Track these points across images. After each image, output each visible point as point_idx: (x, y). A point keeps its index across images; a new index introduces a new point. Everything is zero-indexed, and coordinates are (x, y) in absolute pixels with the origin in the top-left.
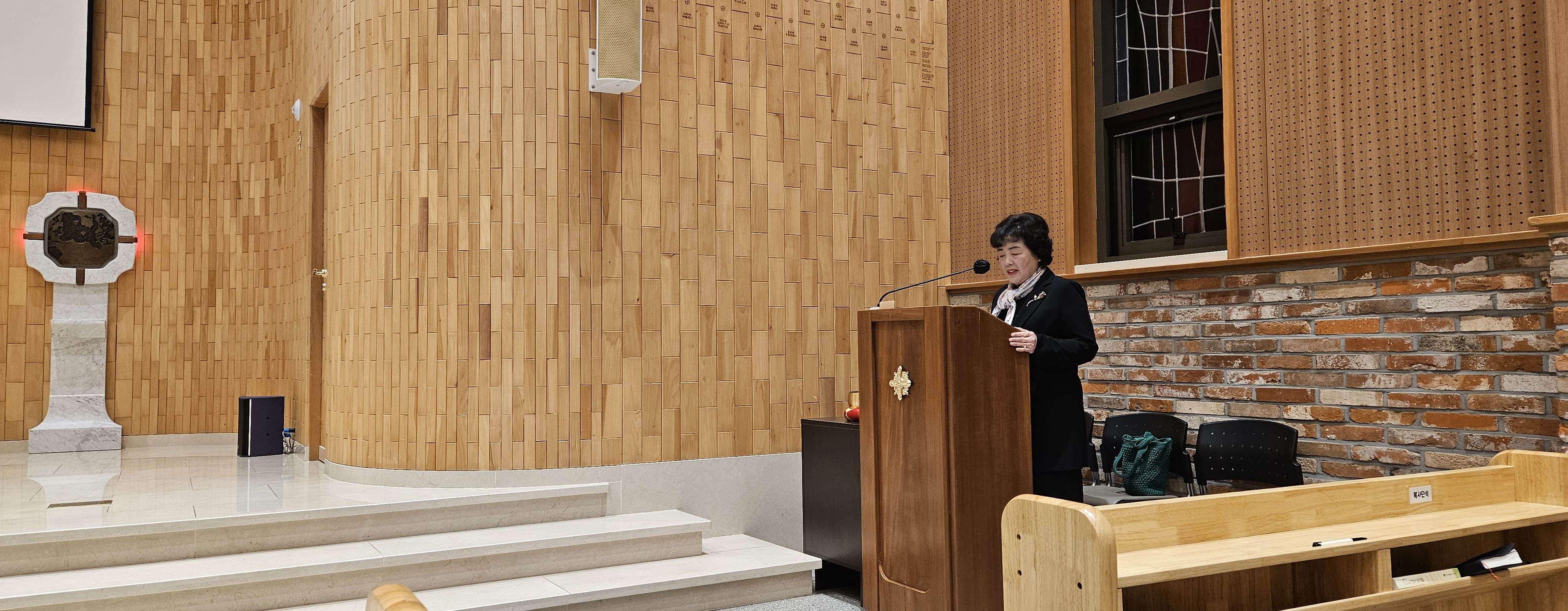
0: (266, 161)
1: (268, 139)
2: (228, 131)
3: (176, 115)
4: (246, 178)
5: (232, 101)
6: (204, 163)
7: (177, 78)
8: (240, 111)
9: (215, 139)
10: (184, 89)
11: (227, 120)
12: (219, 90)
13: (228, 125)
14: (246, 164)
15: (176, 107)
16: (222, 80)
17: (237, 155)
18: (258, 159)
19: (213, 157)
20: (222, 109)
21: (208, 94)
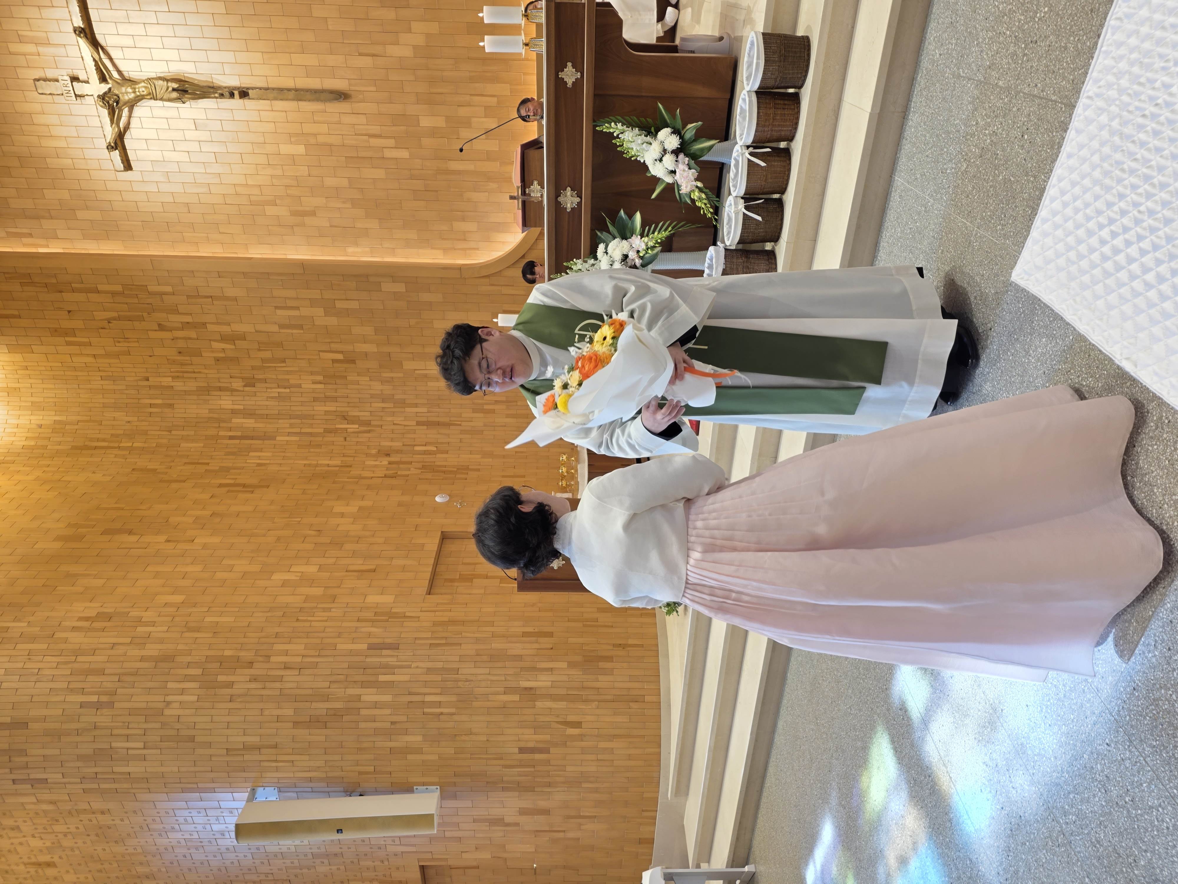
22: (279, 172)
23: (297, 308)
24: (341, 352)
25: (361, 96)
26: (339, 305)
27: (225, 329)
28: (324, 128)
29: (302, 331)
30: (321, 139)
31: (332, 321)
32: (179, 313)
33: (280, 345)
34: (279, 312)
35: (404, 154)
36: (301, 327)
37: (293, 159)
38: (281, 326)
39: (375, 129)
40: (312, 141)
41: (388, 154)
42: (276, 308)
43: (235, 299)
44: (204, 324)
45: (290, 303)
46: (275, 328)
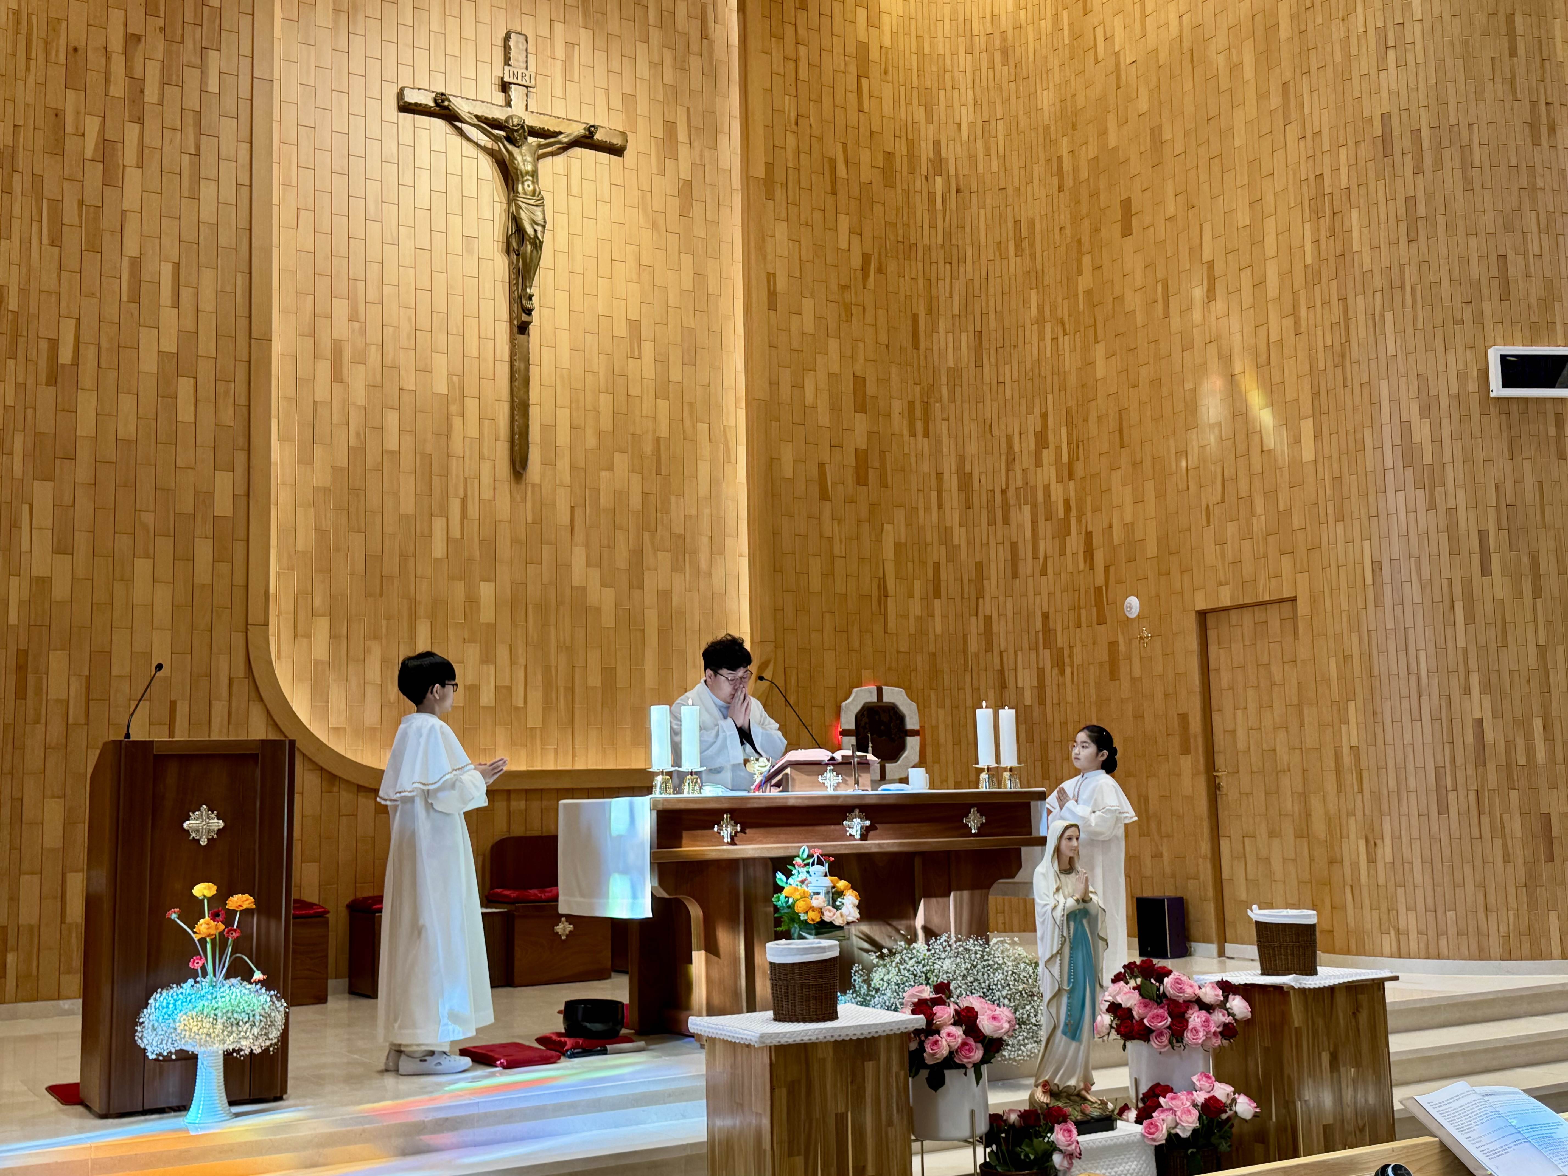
0: (1037, 650)
1: (1039, 625)
2: (988, 620)
3: (937, 602)
4: (1012, 666)
5: (991, 587)
6: (965, 652)
7: (937, 566)
8: (1001, 598)
9: (975, 627)
10: (943, 577)
11: (988, 607)
12: (976, 576)
13: (988, 613)
14: (1011, 652)
15: (937, 594)
16: (979, 566)
17: (1001, 641)
18: (1026, 646)
19: (974, 645)
20: (980, 595)
21: (966, 581)
22: (404, 343)
23: (176, 304)
24: (76, 362)
25: (518, 499)
26: (185, 385)
27: (130, 155)
28: (473, 432)
29: (124, 298)
30: (457, 422)
31: (149, 364)
32: (163, 84)
33: (93, 247)
34: (167, 269)
35: (439, 550)
36: (135, 298)
37: (424, 370)
38: (136, 263)
39: (473, 511)
40: (454, 409)
41: (439, 524)
42: (177, 266)
43: (195, 197)
44: (140, 120)
45: (186, 294)
46: (132, 248)
